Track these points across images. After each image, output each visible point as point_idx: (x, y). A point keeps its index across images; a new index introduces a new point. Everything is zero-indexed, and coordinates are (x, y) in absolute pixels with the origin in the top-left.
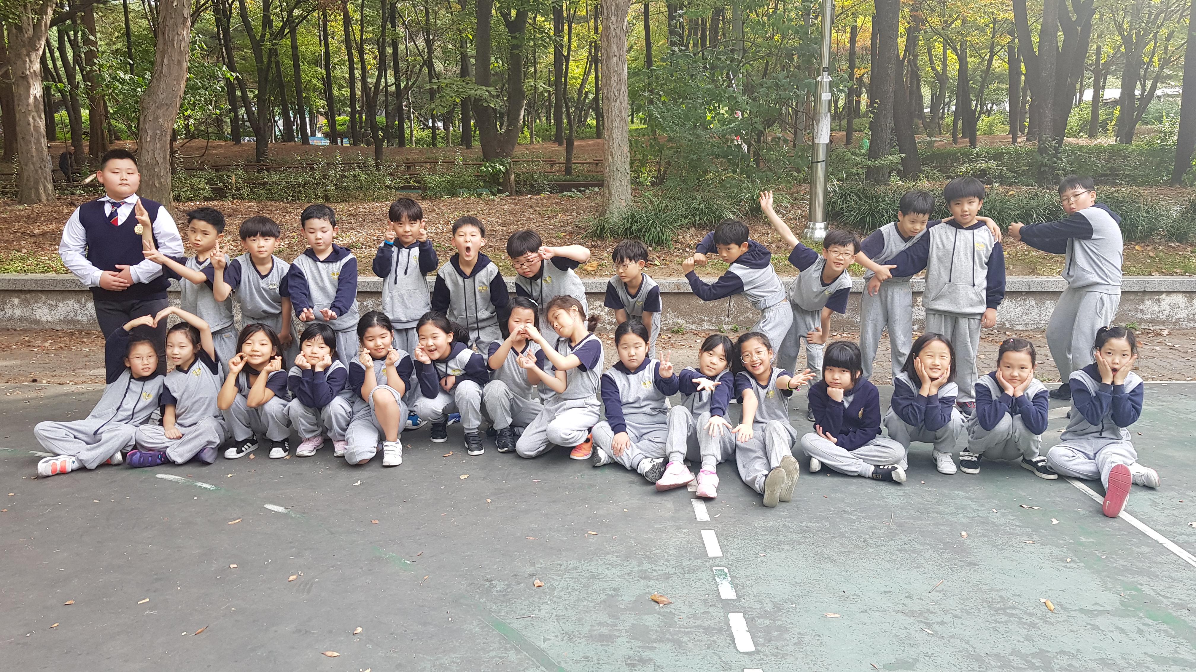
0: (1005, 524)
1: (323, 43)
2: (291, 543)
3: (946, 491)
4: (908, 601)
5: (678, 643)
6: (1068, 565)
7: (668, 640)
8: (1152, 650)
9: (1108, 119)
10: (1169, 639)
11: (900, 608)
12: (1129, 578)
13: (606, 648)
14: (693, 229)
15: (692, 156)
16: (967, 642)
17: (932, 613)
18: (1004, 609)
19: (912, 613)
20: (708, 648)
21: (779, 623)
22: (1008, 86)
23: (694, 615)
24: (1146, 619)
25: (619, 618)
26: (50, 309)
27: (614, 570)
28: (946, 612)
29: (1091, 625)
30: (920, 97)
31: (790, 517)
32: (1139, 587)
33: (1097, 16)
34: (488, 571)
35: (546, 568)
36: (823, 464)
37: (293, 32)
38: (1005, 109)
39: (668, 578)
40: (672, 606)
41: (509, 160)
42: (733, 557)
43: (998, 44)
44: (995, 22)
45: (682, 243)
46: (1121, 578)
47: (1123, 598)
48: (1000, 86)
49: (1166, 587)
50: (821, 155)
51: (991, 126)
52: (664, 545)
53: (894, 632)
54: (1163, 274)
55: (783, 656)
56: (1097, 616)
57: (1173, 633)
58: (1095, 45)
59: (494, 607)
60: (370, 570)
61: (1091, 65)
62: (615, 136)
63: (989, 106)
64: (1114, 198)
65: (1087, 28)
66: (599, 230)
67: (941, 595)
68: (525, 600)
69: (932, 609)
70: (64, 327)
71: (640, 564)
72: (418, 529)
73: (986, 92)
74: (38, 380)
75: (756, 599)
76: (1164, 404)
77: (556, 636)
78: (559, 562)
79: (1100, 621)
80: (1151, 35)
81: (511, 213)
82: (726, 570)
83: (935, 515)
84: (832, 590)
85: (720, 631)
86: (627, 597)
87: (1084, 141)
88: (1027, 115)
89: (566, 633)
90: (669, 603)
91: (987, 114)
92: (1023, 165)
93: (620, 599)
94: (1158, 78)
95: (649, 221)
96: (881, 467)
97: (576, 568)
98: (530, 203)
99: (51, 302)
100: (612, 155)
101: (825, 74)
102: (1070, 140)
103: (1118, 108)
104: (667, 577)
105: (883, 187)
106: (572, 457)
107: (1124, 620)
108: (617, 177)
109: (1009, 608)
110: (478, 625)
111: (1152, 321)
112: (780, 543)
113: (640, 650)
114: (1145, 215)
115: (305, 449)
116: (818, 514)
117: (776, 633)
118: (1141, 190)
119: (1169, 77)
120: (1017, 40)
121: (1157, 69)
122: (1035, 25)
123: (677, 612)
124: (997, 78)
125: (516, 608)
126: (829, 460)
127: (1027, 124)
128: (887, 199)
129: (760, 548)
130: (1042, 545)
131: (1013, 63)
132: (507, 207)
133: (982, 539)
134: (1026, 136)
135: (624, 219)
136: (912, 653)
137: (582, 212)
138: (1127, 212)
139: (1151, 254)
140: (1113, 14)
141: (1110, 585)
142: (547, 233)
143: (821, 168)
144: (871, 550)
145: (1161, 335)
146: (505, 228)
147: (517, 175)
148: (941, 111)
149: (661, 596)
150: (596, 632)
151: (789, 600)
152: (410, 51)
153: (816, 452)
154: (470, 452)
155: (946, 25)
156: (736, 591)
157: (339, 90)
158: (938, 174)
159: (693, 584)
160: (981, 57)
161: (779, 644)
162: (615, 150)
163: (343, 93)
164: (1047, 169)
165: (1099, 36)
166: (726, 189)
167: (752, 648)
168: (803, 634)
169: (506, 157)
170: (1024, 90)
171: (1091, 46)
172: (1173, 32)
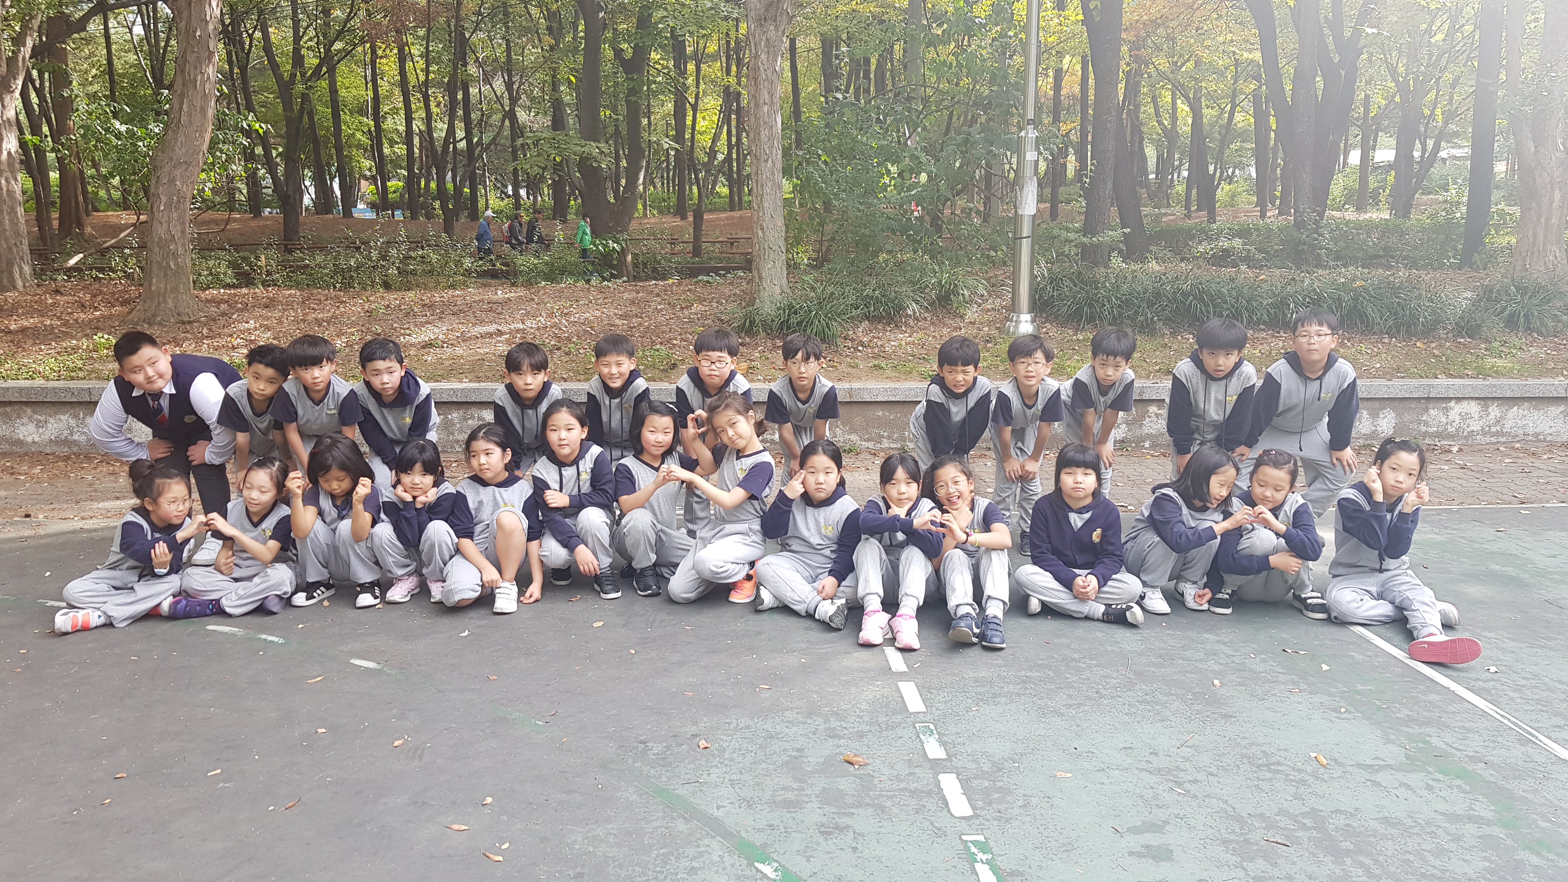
0: (1265, 671)
1: (370, 85)
2: (390, 703)
3: (1193, 635)
4: (1152, 758)
5: (882, 809)
6: (1343, 716)
7: (868, 804)
8: (1442, 807)
9: (1379, 188)
10: (1462, 795)
11: (1145, 765)
12: (1415, 730)
13: (794, 815)
14: (867, 322)
15: (863, 231)
16: (1226, 802)
17: (1182, 770)
18: (1267, 765)
19: (1158, 771)
20: (917, 812)
21: (1001, 784)
22: (1254, 145)
23: (897, 777)
24: (1436, 774)
25: (806, 782)
26: (37, 426)
27: (795, 729)
28: (1198, 769)
29: (1370, 781)
30: (1144, 159)
31: (1005, 666)
32: (1427, 738)
33: (1364, 56)
34: (641, 732)
35: (711, 727)
36: (1043, 604)
37: (332, 71)
38: (1250, 174)
39: (862, 737)
40: (870, 767)
41: (626, 237)
42: (938, 712)
43: (1242, 92)
44: (1237, 63)
45: (853, 340)
46: (1406, 729)
47: (1408, 752)
48: (1244, 145)
49: (1459, 739)
50: (1026, 231)
51: (1233, 196)
52: (854, 699)
53: (1138, 792)
54: (1451, 376)
55: (1007, 821)
56: (1377, 771)
57: (1468, 788)
58: (1363, 94)
59: (653, 772)
60: (494, 733)
61: (1357, 119)
62: (766, 205)
63: (1230, 171)
64: (1389, 283)
65: (1353, 74)
66: (747, 324)
67: (1192, 751)
68: (690, 763)
69: (1182, 767)
70: (55, 449)
71: (827, 721)
72: (548, 685)
73: (1227, 152)
74: (32, 514)
75: (970, 758)
76: (1455, 532)
77: (732, 803)
78: (728, 721)
79: (1381, 777)
80: (1433, 81)
81: (633, 302)
82: (932, 727)
83: (1181, 662)
84: (1061, 747)
85: (929, 793)
86: (814, 757)
87: (1351, 215)
88: (1279, 183)
89: (744, 799)
90: (866, 764)
91: (1228, 181)
92: (1276, 244)
93: (806, 760)
94: (1443, 136)
95: (811, 311)
96: (1114, 606)
97: (748, 727)
98: (656, 290)
99: (39, 417)
100: (762, 229)
101: (1030, 128)
102: (1333, 213)
103: (1393, 173)
104: (861, 735)
105: (1102, 270)
106: (731, 599)
107: (1410, 775)
108: (769, 256)
109: (1273, 764)
110: (635, 792)
111: (1439, 435)
112: (995, 696)
113: (835, 816)
114: (1427, 304)
115: (397, 593)
116: (1039, 662)
117: (997, 795)
118: (1423, 273)
119: (1456, 134)
120: (1264, 87)
121: (1440, 124)
122: (1288, 70)
123: (876, 774)
124: (1240, 135)
125: (680, 772)
126: (1050, 597)
127: (1278, 194)
128: (1108, 285)
129: (971, 701)
130: (1310, 693)
131: (1260, 116)
132: (626, 295)
133: (1239, 688)
134: (1278, 208)
135: (779, 309)
136: (1161, 814)
137: (724, 301)
138: (1405, 300)
139: (1436, 352)
140: (1385, 55)
141: (1392, 737)
142: (681, 328)
143: (1026, 246)
144: (1105, 702)
145: (1450, 451)
146: (625, 322)
147: (635, 256)
148: (1170, 177)
149: (856, 756)
150: (780, 798)
151: (1010, 758)
152: (485, 97)
153: (1034, 588)
154: (603, 596)
155: (1176, 67)
156: (946, 750)
157: (391, 147)
158: (1169, 255)
159: (893, 743)
160: (1220, 108)
161: (1002, 807)
162: (767, 222)
163: (396, 150)
164: (1306, 247)
165: (1368, 83)
166: (906, 272)
167: (969, 812)
168: (1030, 796)
169: (621, 232)
170: (1275, 149)
171: (1358, 95)
172: (1459, 77)
